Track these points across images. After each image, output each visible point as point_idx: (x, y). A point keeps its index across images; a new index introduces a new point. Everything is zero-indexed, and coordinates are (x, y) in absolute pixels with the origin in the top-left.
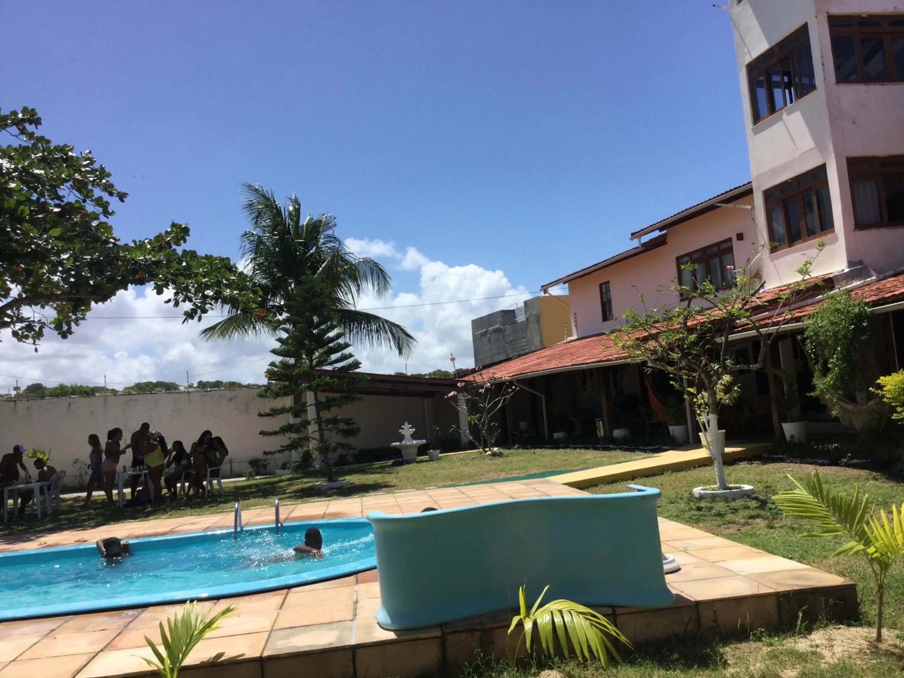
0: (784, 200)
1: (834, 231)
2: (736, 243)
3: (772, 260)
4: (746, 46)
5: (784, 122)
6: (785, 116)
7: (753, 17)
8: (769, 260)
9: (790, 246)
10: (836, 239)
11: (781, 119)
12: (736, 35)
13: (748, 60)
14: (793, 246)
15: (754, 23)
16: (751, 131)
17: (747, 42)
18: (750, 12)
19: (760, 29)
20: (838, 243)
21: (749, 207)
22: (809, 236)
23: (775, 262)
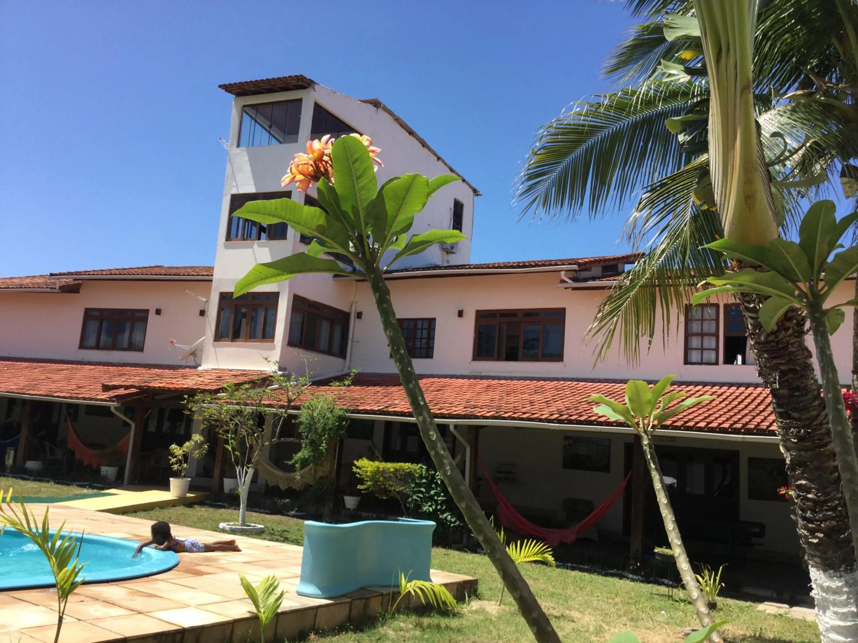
0: (236, 305)
1: (273, 342)
2: (152, 317)
3: (214, 347)
4: (235, 180)
5: (254, 251)
6: (255, 246)
7: (248, 163)
8: (212, 346)
9: (232, 341)
10: (274, 348)
11: (251, 247)
12: (228, 168)
13: (235, 191)
14: (234, 342)
15: (247, 168)
16: (223, 244)
17: (238, 178)
18: (247, 158)
19: (251, 175)
20: (274, 351)
21: (204, 300)
22: (250, 338)
23: (217, 349)
